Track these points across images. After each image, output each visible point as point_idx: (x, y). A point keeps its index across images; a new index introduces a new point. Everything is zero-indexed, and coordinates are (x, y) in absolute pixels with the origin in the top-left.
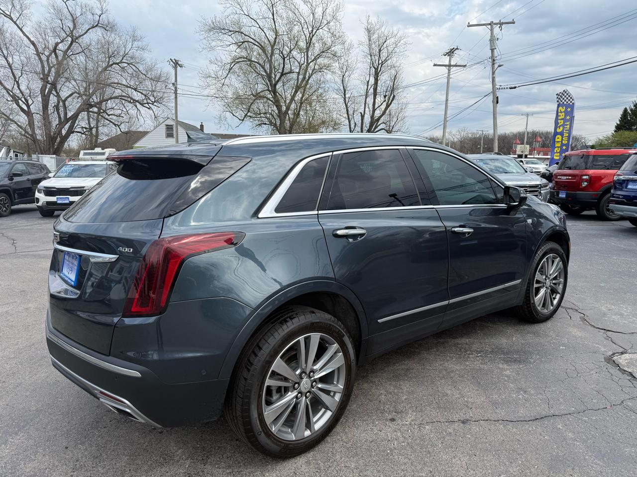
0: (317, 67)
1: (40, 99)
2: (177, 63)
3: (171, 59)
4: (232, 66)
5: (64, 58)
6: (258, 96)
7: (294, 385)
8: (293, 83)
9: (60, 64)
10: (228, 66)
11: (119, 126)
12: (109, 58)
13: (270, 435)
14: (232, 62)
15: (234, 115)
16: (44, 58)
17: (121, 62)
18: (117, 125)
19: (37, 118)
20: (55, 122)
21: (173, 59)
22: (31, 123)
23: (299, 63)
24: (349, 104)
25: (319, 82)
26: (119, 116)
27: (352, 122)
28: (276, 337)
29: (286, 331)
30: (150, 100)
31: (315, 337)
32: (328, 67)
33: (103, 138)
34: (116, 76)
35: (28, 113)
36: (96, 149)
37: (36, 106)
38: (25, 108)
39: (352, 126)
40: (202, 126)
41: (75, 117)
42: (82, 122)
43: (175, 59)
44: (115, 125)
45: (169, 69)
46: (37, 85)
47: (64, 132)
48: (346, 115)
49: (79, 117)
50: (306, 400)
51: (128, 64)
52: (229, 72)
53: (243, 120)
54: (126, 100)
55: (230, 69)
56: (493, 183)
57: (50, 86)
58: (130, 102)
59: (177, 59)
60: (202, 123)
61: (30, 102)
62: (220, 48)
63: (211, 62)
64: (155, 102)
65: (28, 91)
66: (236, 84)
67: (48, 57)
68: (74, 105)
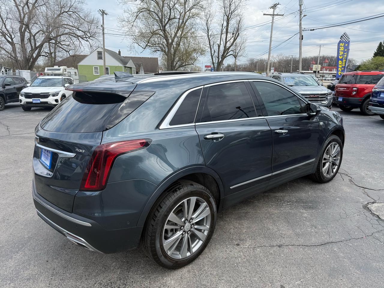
0: (191, 15)
1: (19, 35)
2: (104, 12)
3: (100, 10)
4: (138, 14)
5: (33, 8)
6: (154, 33)
7: (181, 227)
8: (176, 25)
9: (30, 12)
10: (136, 14)
11: (68, 52)
12: (61, 8)
13: (167, 257)
14: (138, 12)
15: (139, 45)
16: (20, 8)
17: (69, 11)
18: (68, 51)
19: (18, 46)
20: (29, 49)
21: (101, 10)
22: (14, 50)
23: (180, 12)
24: (210, 39)
25: (192, 25)
26: (69, 46)
27: (213, 50)
28: (170, 201)
29: (176, 197)
30: (88, 35)
31: (193, 199)
32: (197, 15)
33: (59, 59)
34: (65, 20)
35: (12, 44)
36: (55, 66)
37: (17, 39)
38: (10, 40)
39: (213, 52)
40: (120, 52)
41: (41, 46)
42: (46, 49)
43: (102, 10)
44: (66, 51)
45: (99, 16)
46: (17, 26)
47: (34, 55)
48: (209, 46)
49: (44, 46)
50: (188, 235)
51: (73, 12)
52: (136, 18)
53: (145, 48)
54: (73, 36)
55: (137, 16)
56: (301, 101)
57: (25, 26)
58: (75, 37)
59: (103, 10)
60: (119, 50)
61: (13, 36)
62: (130, 2)
63: (125, 12)
64: (90, 37)
65: (11, 29)
66: (140, 26)
67: (23, 8)
68: (40, 39)
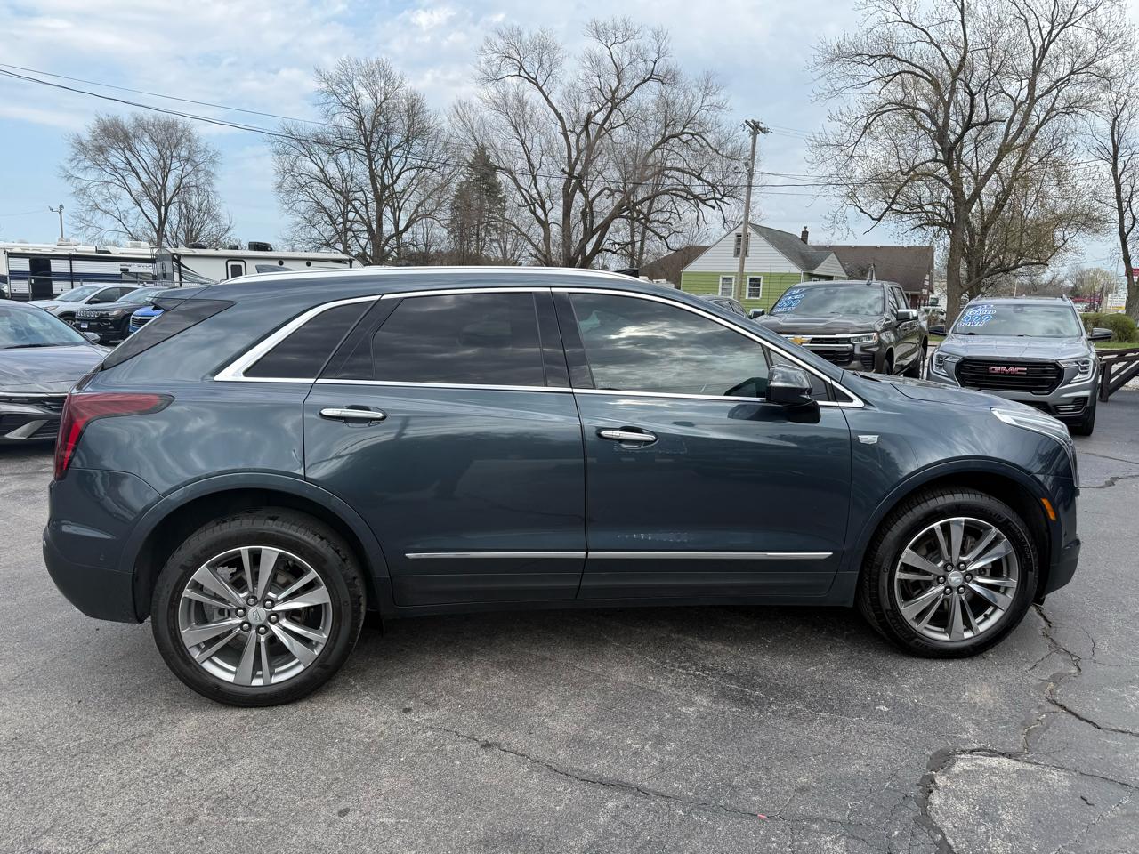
0: (1060, 104)
1: (561, 202)
2: (758, 127)
3: (746, 121)
4: (870, 121)
5: (598, 136)
6: (915, 173)
8: (997, 141)
9: (590, 147)
10: (864, 122)
11: (665, 240)
12: (666, 127)
14: (872, 114)
15: (862, 211)
16: (572, 138)
17: (682, 133)
18: (664, 237)
19: (555, 230)
20: (577, 236)
21: (750, 120)
22: (547, 238)
23: (1014, 101)
24: (1123, 178)
25: (1059, 139)
26: (666, 223)
27: (1127, 216)
30: (720, 192)
31: (271, 553)
32: (1087, 103)
33: (649, 259)
34: (677, 157)
35: (545, 224)
36: (640, 277)
37: (556, 214)
38: (542, 217)
39: (1127, 223)
40: (805, 234)
41: (605, 226)
42: (619, 231)
43: (753, 121)
44: (660, 237)
45: (744, 136)
46: (558, 183)
47: (589, 249)
48: (1114, 202)
49: (611, 227)
51: (693, 135)
52: (864, 132)
53: (879, 220)
54: (680, 196)
55: (866, 128)
57: (575, 182)
58: (686, 199)
59: (756, 120)
60: (806, 228)
61: (548, 205)
62: (851, 90)
63: (831, 118)
64: (725, 195)
65: (547, 191)
66: (875, 154)
67: (578, 136)
68: (604, 206)
